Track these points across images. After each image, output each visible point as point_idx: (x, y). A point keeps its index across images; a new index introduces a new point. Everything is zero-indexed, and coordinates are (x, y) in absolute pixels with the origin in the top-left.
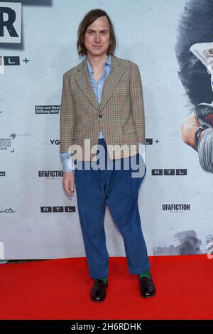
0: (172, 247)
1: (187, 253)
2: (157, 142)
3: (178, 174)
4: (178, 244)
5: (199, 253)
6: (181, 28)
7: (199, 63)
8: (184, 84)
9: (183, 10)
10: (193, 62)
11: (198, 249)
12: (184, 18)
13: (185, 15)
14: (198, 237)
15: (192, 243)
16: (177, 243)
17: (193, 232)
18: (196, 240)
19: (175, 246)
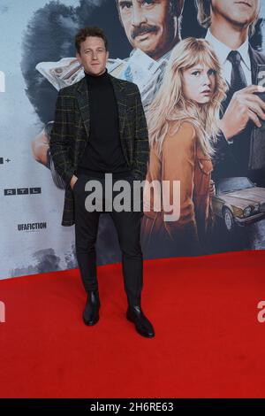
0: (31, 267)
1: (46, 271)
2: (8, 161)
3: (32, 193)
4: (37, 264)
5: (59, 270)
6: (26, 46)
7: (46, 81)
8: (32, 102)
9: (26, 28)
10: (40, 80)
11: (57, 266)
12: (27, 36)
13: (29, 33)
14: (56, 255)
15: (50, 261)
16: (35, 263)
17: (51, 250)
18: (54, 258)
19: (34, 266)
